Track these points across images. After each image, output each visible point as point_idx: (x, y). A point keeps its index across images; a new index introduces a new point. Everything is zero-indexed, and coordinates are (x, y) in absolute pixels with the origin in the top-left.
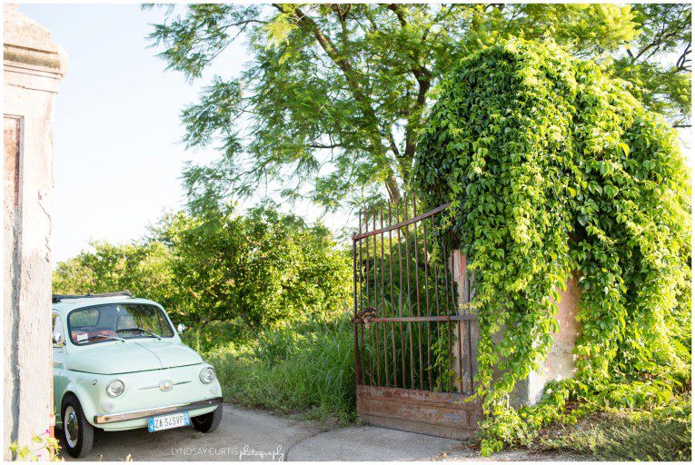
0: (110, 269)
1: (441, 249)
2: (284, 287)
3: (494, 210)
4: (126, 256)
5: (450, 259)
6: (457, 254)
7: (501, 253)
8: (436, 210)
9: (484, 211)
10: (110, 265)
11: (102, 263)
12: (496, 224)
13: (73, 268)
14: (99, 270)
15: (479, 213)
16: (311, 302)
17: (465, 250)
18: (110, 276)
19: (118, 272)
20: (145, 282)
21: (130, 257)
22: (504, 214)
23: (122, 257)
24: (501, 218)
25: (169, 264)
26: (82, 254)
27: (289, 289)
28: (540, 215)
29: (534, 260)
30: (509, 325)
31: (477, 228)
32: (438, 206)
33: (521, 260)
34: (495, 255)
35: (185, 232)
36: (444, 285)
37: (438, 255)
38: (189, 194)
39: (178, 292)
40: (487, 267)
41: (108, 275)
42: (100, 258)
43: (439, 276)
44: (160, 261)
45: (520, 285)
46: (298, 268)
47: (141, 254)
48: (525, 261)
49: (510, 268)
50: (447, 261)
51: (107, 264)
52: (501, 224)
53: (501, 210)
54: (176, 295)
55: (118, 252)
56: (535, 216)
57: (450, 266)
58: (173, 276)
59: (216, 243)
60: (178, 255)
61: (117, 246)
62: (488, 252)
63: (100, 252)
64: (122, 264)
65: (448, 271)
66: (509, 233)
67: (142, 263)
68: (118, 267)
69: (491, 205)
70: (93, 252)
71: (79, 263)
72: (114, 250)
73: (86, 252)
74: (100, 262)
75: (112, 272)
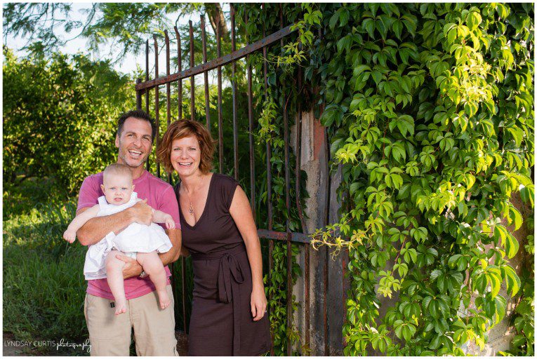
1: (279, 111)
3: (397, 31)
5: (295, 129)
6: (307, 120)
7: (406, 125)
8: (272, 38)
9: (377, 33)
12: (400, 61)
15: (366, 37)
17: (327, 117)
22: (419, 41)
24: (410, 49)
28: (496, 44)
29: (480, 142)
30: (417, 274)
31: (358, 69)
32: (275, 29)
33: (451, 142)
34: (396, 130)
36: (283, 174)
37: (273, 122)
40: (378, 155)
43: (273, 159)
45: (450, 196)
48: (460, 144)
49: (428, 158)
50: (290, 132)
52: (411, 61)
53: (412, 31)
56: (487, 44)
57: (295, 143)
62: (381, 122)
65: (291, 150)
66: (429, 81)
69: (392, 21)
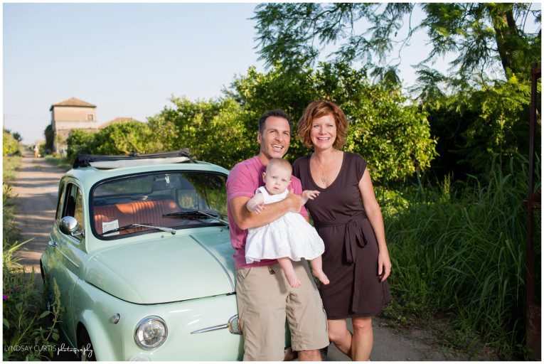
0: (188, 123)
2: (356, 142)
4: (203, 111)
10: (189, 120)
11: (182, 118)
13: (160, 123)
14: (180, 123)
16: (384, 158)
18: (187, 129)
19: (196, 126)
20: (219, 136)
21: (205, 113)
23: (199, 113)
25: (240, 119)
26: (166, 110)
27: (361, 144)
35: (256, 87)
38: (263, 37)
39: (249, 145)
41: (186, 128)
42: (181, 114)
44: (232, 116)
46: (371, 123)
47: (215, 110)
51: (186, 119)
54: (247, 148)
55: (196, 108)
58: (245, 130)
59: (287, 96)
60: (249, 109)
61: (194, 103)
63: (181, 108)
64: (199, 119)
67: (216, 118)
68: (195, 121)
70: (175, 108)
71: (163, 118)
72: (192, 107)
73: (168, 108)
74: (180, 117)
75: (189, 126)
